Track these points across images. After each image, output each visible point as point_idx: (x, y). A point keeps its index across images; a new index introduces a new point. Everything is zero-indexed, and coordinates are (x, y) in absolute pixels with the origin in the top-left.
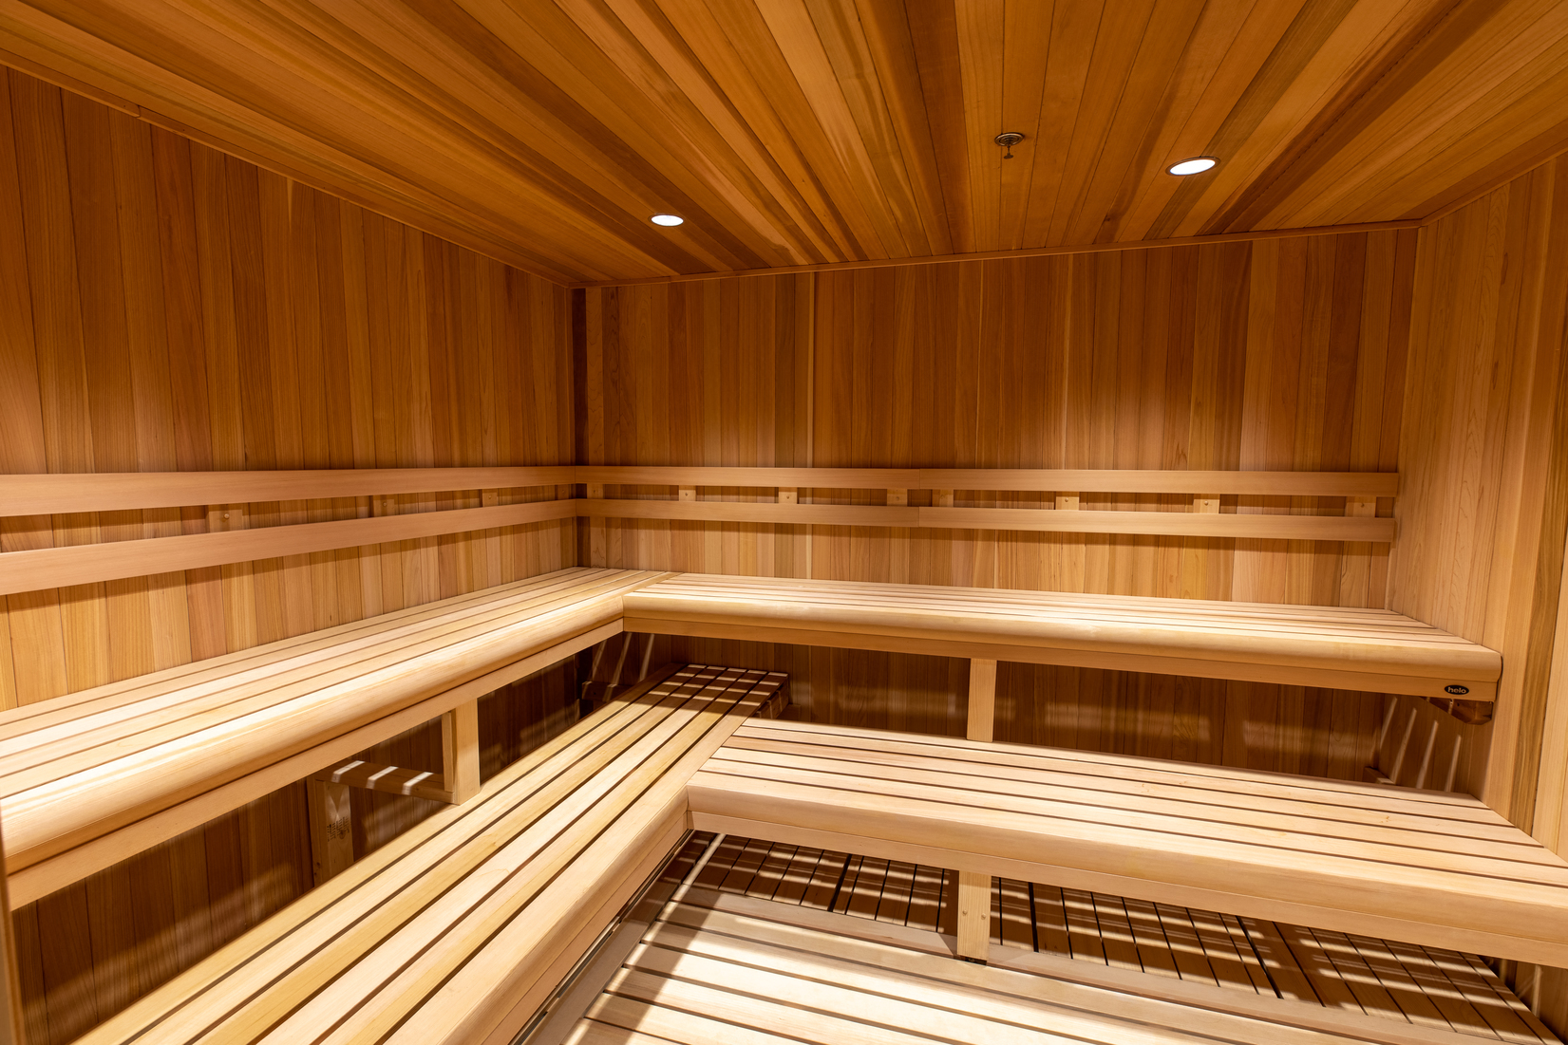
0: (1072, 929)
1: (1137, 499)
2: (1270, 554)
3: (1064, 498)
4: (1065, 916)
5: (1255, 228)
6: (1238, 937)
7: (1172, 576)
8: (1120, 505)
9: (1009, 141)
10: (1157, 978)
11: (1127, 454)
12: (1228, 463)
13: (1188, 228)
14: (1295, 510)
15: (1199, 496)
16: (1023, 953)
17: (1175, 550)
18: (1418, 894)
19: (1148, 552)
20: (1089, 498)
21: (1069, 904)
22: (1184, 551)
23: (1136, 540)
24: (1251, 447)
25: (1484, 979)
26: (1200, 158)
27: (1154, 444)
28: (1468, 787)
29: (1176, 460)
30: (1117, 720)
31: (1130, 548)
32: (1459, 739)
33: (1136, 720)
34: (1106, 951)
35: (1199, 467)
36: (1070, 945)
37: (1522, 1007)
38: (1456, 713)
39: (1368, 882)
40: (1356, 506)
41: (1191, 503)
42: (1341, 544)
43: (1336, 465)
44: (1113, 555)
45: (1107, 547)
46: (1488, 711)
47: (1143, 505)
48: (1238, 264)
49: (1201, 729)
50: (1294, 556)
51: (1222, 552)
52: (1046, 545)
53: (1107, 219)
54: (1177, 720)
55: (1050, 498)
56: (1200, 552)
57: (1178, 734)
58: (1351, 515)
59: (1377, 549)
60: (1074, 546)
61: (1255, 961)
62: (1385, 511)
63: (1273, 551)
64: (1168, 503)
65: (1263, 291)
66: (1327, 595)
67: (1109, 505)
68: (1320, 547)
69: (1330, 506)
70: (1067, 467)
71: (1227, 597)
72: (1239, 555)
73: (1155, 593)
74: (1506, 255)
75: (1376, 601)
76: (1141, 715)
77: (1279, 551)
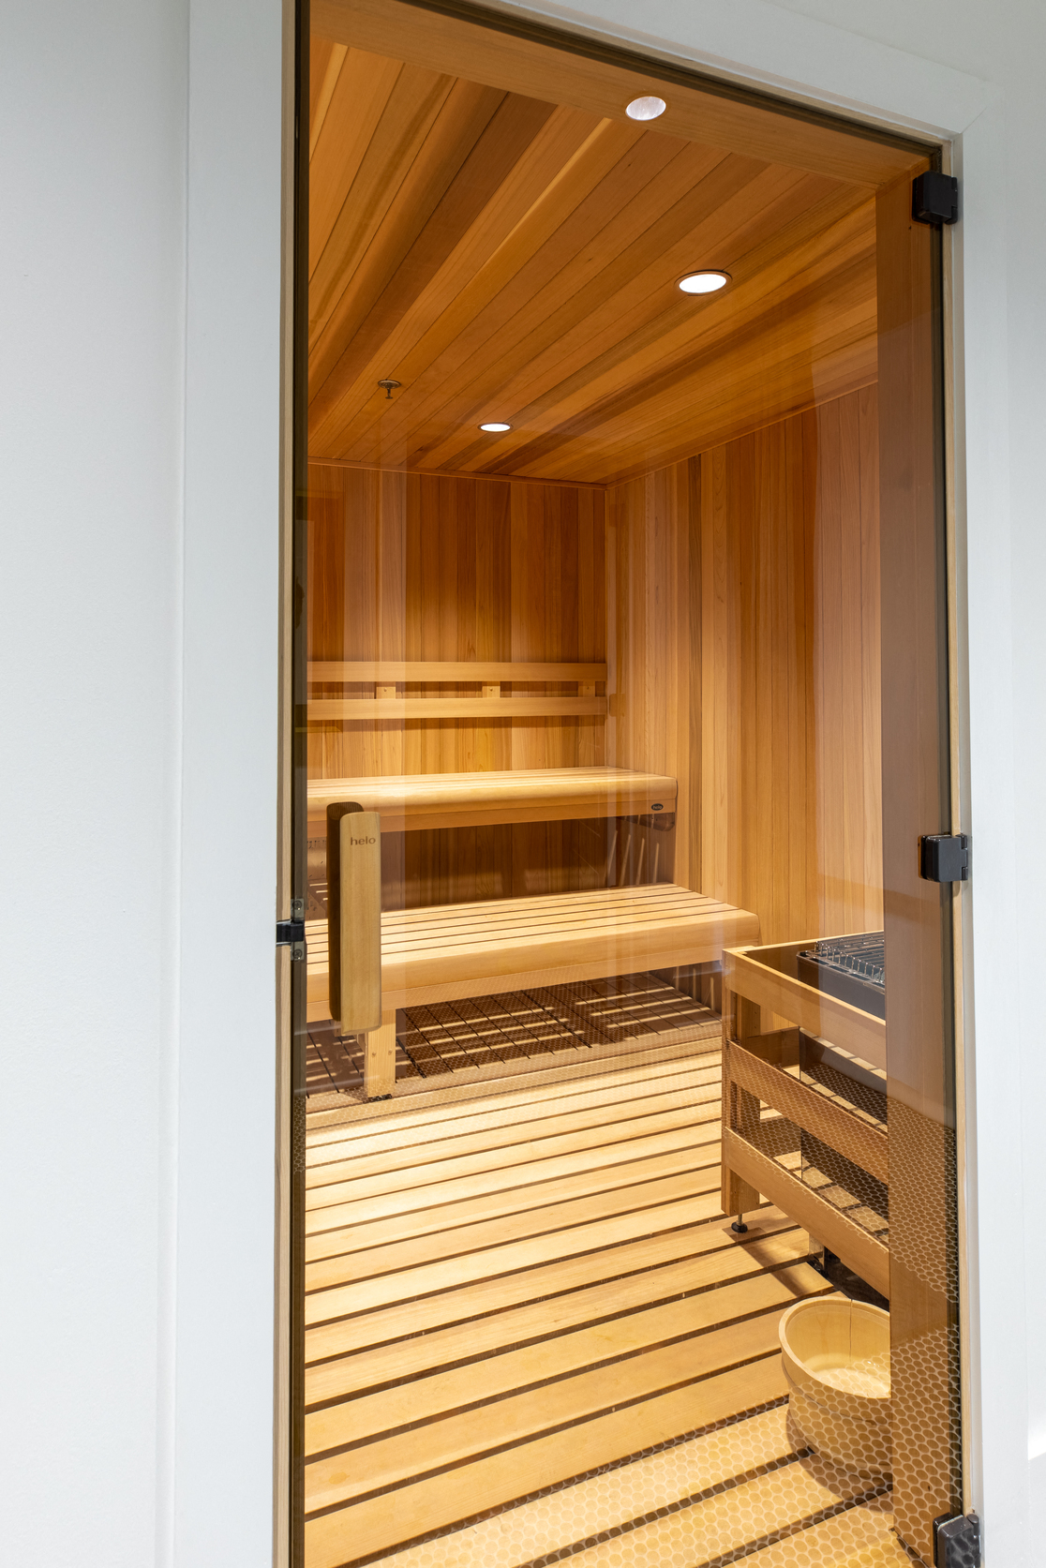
0: (443, 1056)
1: (441, 687)
2: (535, 729)
3: (383, 688)
4: (435, 1050)
5: (515, 473)
6: (555, 1025)
7: (469, 754)
8: (428, 693)
9: (389, 387)
11: (431, 649)
12: (503, 657)
13: (472, 466)
14: (548, 693)
15: (486, 684)
16: (417, 1082)
17: (470, 730)
19: (450, 733)
20: (404, 688)
21: (433, 1042)
22: (477, 730)
23: (441, 723)
24: (518, 645)
26: (503, 423)
27: (451, 644)
28: (666, 878)
29: (467, 654)
30: (433, 889)
31: (437, 731)
32: (658, 845)
33: (448, 888)
34: (474, 1061)
35: (484, 660)
36: (448, 1066)
38: (657, 827)
40: (584, 688)
41: (481, 690)
42: (577, 717)
43: (570, 658)
44: (424, 738)
45: (419, 731)
46: (672, 818)
47: (445, 693)
48: (501, 498)
49: (496, 880)
50: (550, 729)
51: (503, 729)
52: (368, 733)
53: (421, 450)
54: (478, 880)
55: (371, 688)
56: (488, 731)
57: (479, 892)
58: (582, 696)
59: (598, 720)
60: (392, 732)
61: (569, 1034)
62: (600, 691)
63: (536, 727)
64: (464, 690)
65: (519, 523)
66: (571, 760)
67: (419, 693)
68: (568, 721)
69: (569, 689)
70: (384, 660)
71: (509, 768)
72: (515, 732)
73: (457, 771)
75: (599, 762)
76: (451, 881)
77: (540, 726)
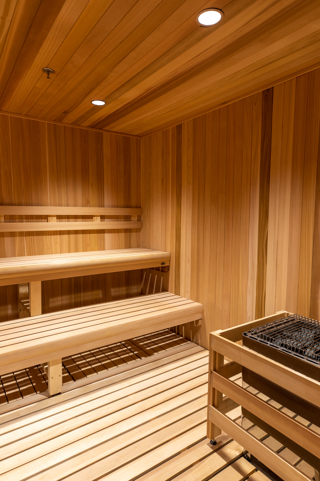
0: (83, 369)
1: (76, 217)
2: (114, 234)
3: (51, 218)
4: (78, 367)
5: (104, 129)
6: (126, 350)
7: (88, 244)
8: (70, 220)
9: (48, 72)
10: (113, 370)
11: (71, 201)
12: (102, 205)
13: (87, 123)
14: (119, 220)
15: (94, 216)
16: (72, 384)
17: (88, 235)
18: (169, 314)
19: (80, 236)
20: (60, 217)
21: (77, 363)
22: (91, 235)
23: (76, 232)
24: (107, 201)
25: (174, 335)
26: (102, 101)
27: (80, 199)
28: (165, 290)
29: (86, 204)
30: (75, 298)
31: (75, 235)
32: (162, 278)
33: (81, 297)
34: (95, 370)
35: (93, 206)
36: (85, 374)
37: (181, 338)
38: (162, 271)
39: (160, 315)
40: (133, 218)
41: (92, 218)
42: (130, 229)
43: (127, 206)
44: (69, 238)
45: (67, 235)
46: (168, 268)
47: (78, 220)
48: (99, 138)
49: (99, 294)
50: (120, 234)
51: (102, 234)
52: (45, 237)
53: (64, 112)
54: (93, 293)
55: (45, 218)
56: (96, 235)
57: (93, 298)
58: (132, 221)
59: (138, 230)
60: (55, 236)
61: (132, 354)
62: (139, 220)
63: (115, 233)
64: (85, 219)
65: (107, 150)
66: (128, 246)
67: (67, 220)
68: (127, 231)
69: (127, 218)
70: (51, 206)
71: (104, 249)
72: (107, 235)
73: (84, 251)
74: (162, 150)
75: (139, 246)
76: (82, 295)
77: (116, 233)
